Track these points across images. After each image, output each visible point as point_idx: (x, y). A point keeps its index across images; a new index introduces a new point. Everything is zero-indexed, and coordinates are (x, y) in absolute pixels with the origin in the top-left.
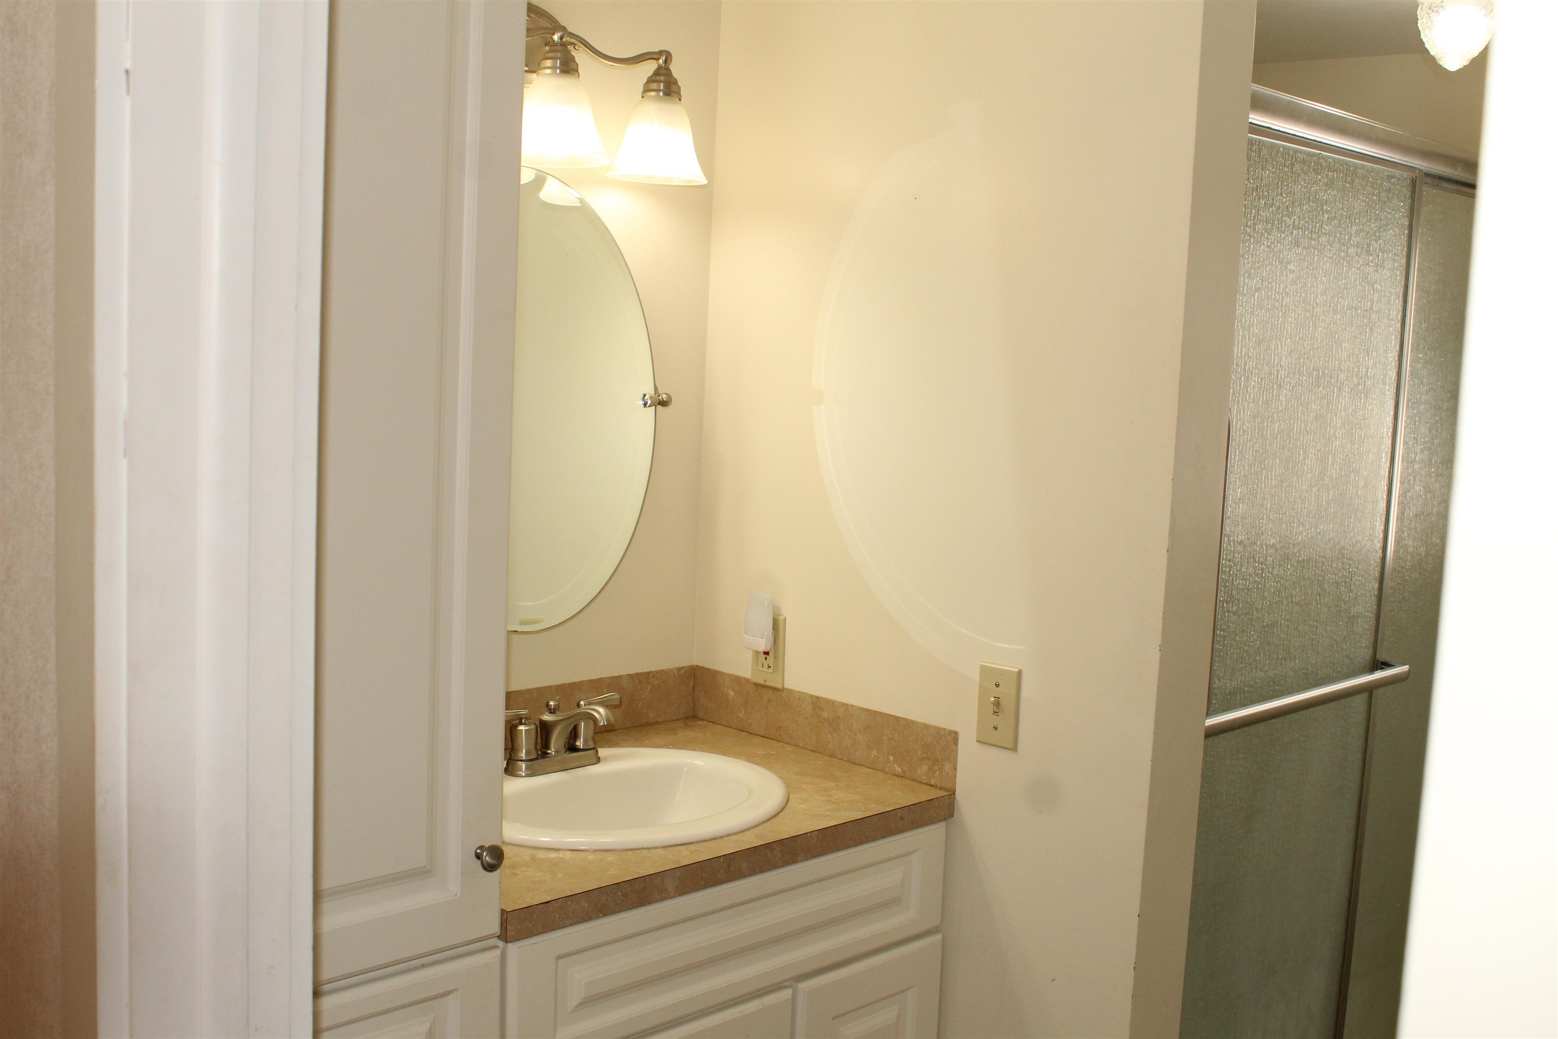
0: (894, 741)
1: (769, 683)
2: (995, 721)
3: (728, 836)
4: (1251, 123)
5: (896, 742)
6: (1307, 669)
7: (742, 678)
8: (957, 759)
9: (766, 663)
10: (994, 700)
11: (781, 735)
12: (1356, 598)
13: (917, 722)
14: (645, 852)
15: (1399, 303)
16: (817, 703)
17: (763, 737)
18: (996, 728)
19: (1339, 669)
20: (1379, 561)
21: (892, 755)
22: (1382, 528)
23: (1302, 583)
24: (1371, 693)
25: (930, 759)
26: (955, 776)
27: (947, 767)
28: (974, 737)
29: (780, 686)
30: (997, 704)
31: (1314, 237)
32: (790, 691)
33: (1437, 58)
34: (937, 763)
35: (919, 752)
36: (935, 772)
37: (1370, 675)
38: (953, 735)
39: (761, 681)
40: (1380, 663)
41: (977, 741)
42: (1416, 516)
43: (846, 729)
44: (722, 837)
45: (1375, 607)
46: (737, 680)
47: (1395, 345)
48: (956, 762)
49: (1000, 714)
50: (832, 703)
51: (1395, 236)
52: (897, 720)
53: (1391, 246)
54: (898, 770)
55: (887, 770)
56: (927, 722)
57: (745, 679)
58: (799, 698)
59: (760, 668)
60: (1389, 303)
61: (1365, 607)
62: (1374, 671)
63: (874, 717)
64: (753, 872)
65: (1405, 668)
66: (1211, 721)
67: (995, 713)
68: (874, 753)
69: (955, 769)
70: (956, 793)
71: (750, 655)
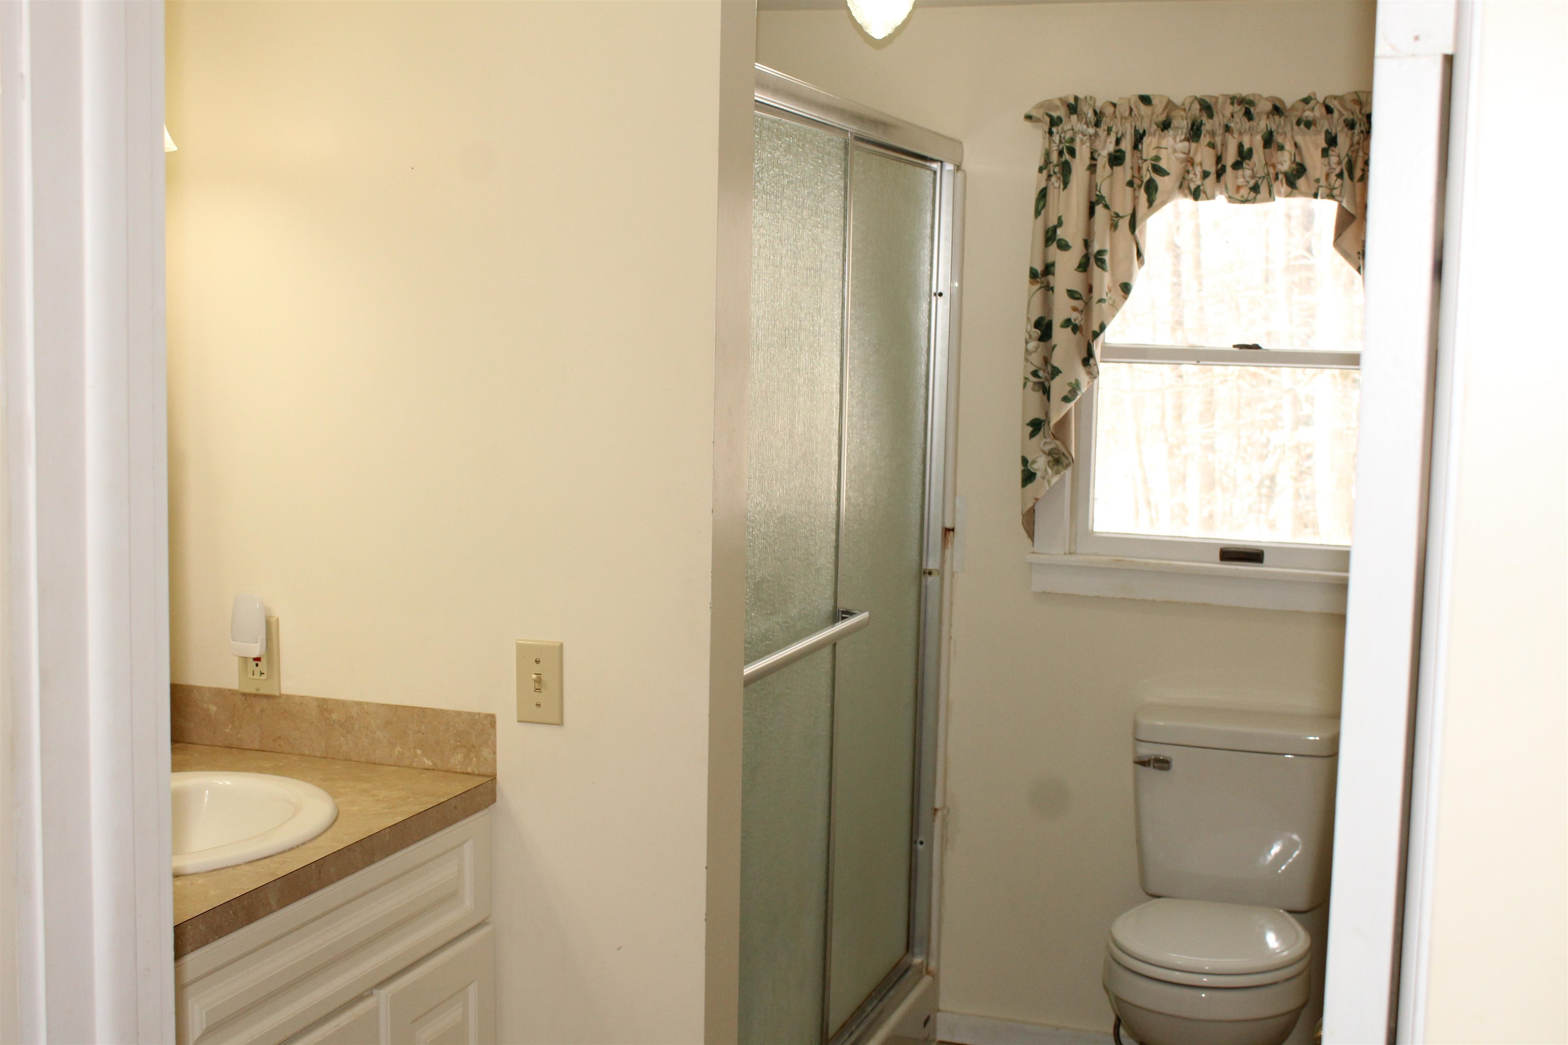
0: (420, 734)
1: (262, 692)
2: (537, 697)
3: (303, 844)
4: (756, 101)
5: (423, 734)
6: (788, 623)
7: (225, 690)
8: (496, 743)
9: (257, 670)
10: (537, 677)
11: (280, 745)
12: (820, 550)
13: (448, 711)
14: (231, 870)
15: (840, 261)
16: (324, 706)
17: (257, 750)
18: (538, 705)
19: (811, 621)
20: (834, 513)
21: (419, 748)
22: (836, 481)
23: (782, 538)
24: (835, 645)
25: (465, 746)
26: (495, 760)
27: (486, 752)
28: (515, 717)
29: (277, 694)
30: (539, 681)
31: (778, 201)
32: (289, 697)
33: (864, 27)
34: (473, 750)
35: (452, 742)
36: (472, 760)
37: (833, 627)
38: (490, 718)
39: (253, 691)
40: (840, 613)
41: (519, 721)
42: (855, 467)
43: (362, 729)
44: (298, 846)
45: (834, 558)
46: (220, 693)
47: (839, 303)
48: (495, 746)
49: (543, 690)
50: (342, 704)
51: (834, 198)
52: (422, 712)
53: (833, 207)
54: (428, 763)
55: (415, 765)
56: (458, 709)
57: (230, 690)
58: (301, 703)
59: (250, 676)
60: (833, 263)
61: (825, 560)
62: (836, 622)
63: (395, 712)
64: (340, 876)
65: (865, 615)
66: (748, 670)
67: (537, 690)
68: (398, 749)
69: (495, 753)
70: (498, 777)
71: (235, 663)
